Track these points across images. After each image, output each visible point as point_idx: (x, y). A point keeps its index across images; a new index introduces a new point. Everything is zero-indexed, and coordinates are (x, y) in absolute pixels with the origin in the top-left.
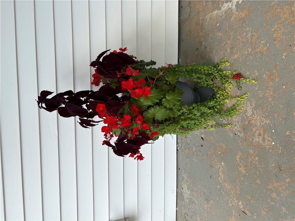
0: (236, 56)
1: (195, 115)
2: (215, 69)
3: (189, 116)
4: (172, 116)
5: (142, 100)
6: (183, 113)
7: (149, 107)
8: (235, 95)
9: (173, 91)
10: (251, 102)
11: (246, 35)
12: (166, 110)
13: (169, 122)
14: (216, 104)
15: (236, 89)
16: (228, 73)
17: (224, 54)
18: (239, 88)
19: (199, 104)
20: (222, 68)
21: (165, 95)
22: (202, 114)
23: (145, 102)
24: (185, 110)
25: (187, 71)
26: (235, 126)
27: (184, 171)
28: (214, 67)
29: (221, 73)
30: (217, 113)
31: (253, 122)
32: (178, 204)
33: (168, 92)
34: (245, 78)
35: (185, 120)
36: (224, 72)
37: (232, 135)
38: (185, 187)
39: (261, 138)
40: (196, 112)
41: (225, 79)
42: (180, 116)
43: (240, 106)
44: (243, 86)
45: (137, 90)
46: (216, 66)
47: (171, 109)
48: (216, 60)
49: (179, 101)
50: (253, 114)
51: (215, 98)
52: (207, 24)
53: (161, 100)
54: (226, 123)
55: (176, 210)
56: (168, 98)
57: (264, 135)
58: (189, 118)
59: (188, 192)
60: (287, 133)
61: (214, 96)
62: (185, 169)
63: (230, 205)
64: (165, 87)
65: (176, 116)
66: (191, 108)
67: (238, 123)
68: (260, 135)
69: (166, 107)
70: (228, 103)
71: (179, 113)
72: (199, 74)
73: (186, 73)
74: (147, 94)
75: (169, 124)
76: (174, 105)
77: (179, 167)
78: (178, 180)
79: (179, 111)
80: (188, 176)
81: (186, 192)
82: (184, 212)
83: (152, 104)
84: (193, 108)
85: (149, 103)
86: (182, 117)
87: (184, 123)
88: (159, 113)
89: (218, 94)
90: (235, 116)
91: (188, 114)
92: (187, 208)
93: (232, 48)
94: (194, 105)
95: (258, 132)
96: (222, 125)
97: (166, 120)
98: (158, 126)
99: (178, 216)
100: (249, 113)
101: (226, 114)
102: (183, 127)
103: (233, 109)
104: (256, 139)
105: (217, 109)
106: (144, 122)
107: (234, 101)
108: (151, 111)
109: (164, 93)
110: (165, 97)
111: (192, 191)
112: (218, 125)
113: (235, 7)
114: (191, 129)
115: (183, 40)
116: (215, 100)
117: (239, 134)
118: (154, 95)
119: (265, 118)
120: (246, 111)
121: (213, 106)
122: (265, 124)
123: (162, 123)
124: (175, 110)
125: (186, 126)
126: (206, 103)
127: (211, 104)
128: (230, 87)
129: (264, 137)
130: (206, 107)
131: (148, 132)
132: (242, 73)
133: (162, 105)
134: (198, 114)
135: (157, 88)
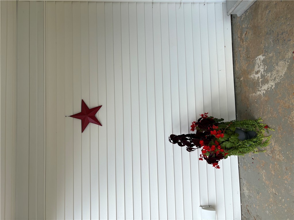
0: (265, 117)
1: (246, 146)
2: (256, 122)
3: (243, 146)
4: (234, 146)
5: (220, 139)
6: (240, 144)
7: (223, 142)
8: (266, 136)
9: (234, 134)
10: (273, 139)
11: (268, 108)
12: (231, 143)
13: (233, 149)
14: (258, 140)
15: (266, 132)
16: (262, 125)
17: (260, 115)
18: (268, 132)
19: (248, 140)
20: (259, 122)
21: (230, 136)
22: (251, 145)
23: (221, 139)
24: (241, 143)
25: (241, 124)
26: (268, 151)
27: (244, 179)
28: (255, 121)
29: (259, 125)
30: (258, 144)
31: (275, 148)
32: (242, 201)
33: (232, 135)
34: (270, 128)
35: (241, 148)
36: (260, 124)
37: (267, 155)
38: (245, 189)
39: (279, 156)
40: (246, 144)
41: (261, 128)
42: (238, 146)
43: (269, 141)
44: (269, 132)
45: (218, 135)
46: (256, 121)
47: (233, 143)
48: (256, 118)
49: (237, 139)
50: (275, 145)
51: (257, 137)
52: (250, 98)
53: (228, 139)
54: (264, 149)
55: (241, 205)
56: (232, 138)
57: (280, 154)
58: (243, 147)
59: (247, 192)
60: (287, 153)
61: (256, 136)
62: (244, 178)
63: (269, 192)
64: (230, 133)
65: (236, 146)
66: (244, 142)
67: (269, 149)
68: (278, 154)
69: (231, 142)
70: (264, 139)
71: (238, 145)
72: (247, 125)
73: (240, 125)
74: (222, 136)
75: (233, 150)
76: (235, 141)
77: (241, 177)
78: (241, 186)
79: (238, 143)
80: (246, 182)
81: (246, 192)
82: (245, 205)
83: (224, 141)
84: (245, 142)
85: (223, 140)
86: (239, 147)
87: (241, 150)
88: (228, 145)
89: (258, 135)
90: (267, 146)
91: (243, 145)
92: (247, 202)
93: (263, 113)
94: (245, 141)
95: (277, 153)
96: (262, 151)
97: (231, 148)
98: (228, 151)
99: (242, 209)
100: (273, 144)
101: (263, 145)
102: (240, 151)
103: (266, 142)
104: (277, 157)
105: (258, 142)
106: (221, 149)
107: (266, 138)
108: (224, 143)
109: (230, 135)
110: (230, 137)
111: (250, 190)
112: (260, 151)
113: (262, 95)
114: (245, 153)
115: (238, 104)
116: (257, 138)
117: (270, 155)
118: (225, 137)
119: (279, 146)
120: (272, 144)
121: (256, 141)
122: (280, 149)
123: (230, 149)
124: (236, 143)
125: (242, 151)
126: (252, 139)
127: (255, 140)
128: (264, 132)
129: (280, 155)
130: (252, 141)
131: (223, 153)
132: (269, 126)
133: (229, 141)
134: (248, 145)
135: (226, 133)
